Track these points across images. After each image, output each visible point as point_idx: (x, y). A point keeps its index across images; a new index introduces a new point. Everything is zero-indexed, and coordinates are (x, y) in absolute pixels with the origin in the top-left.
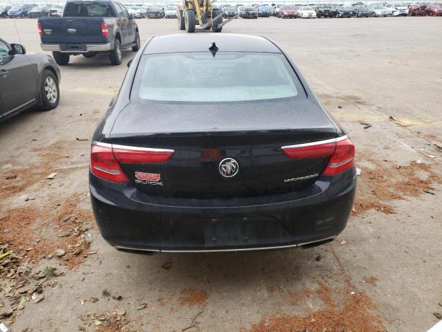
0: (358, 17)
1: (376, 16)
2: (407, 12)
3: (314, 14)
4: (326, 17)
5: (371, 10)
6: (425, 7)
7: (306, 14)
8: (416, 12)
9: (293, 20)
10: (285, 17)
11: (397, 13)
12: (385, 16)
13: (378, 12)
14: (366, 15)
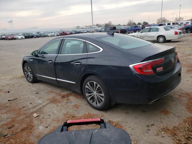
0: (42, 37)
1: (48, 36)
2: (59, 34)
3: (24, 37)
4: (29, 38)
5: (46, 34)
6: (64, 32)
7: (20, 37)
8: (62, 34)
9: (14, 41)
10: (10, 39)
11: (56, 35)
12: (52, 36)
13: (49, 35)
14: (45, 36)
